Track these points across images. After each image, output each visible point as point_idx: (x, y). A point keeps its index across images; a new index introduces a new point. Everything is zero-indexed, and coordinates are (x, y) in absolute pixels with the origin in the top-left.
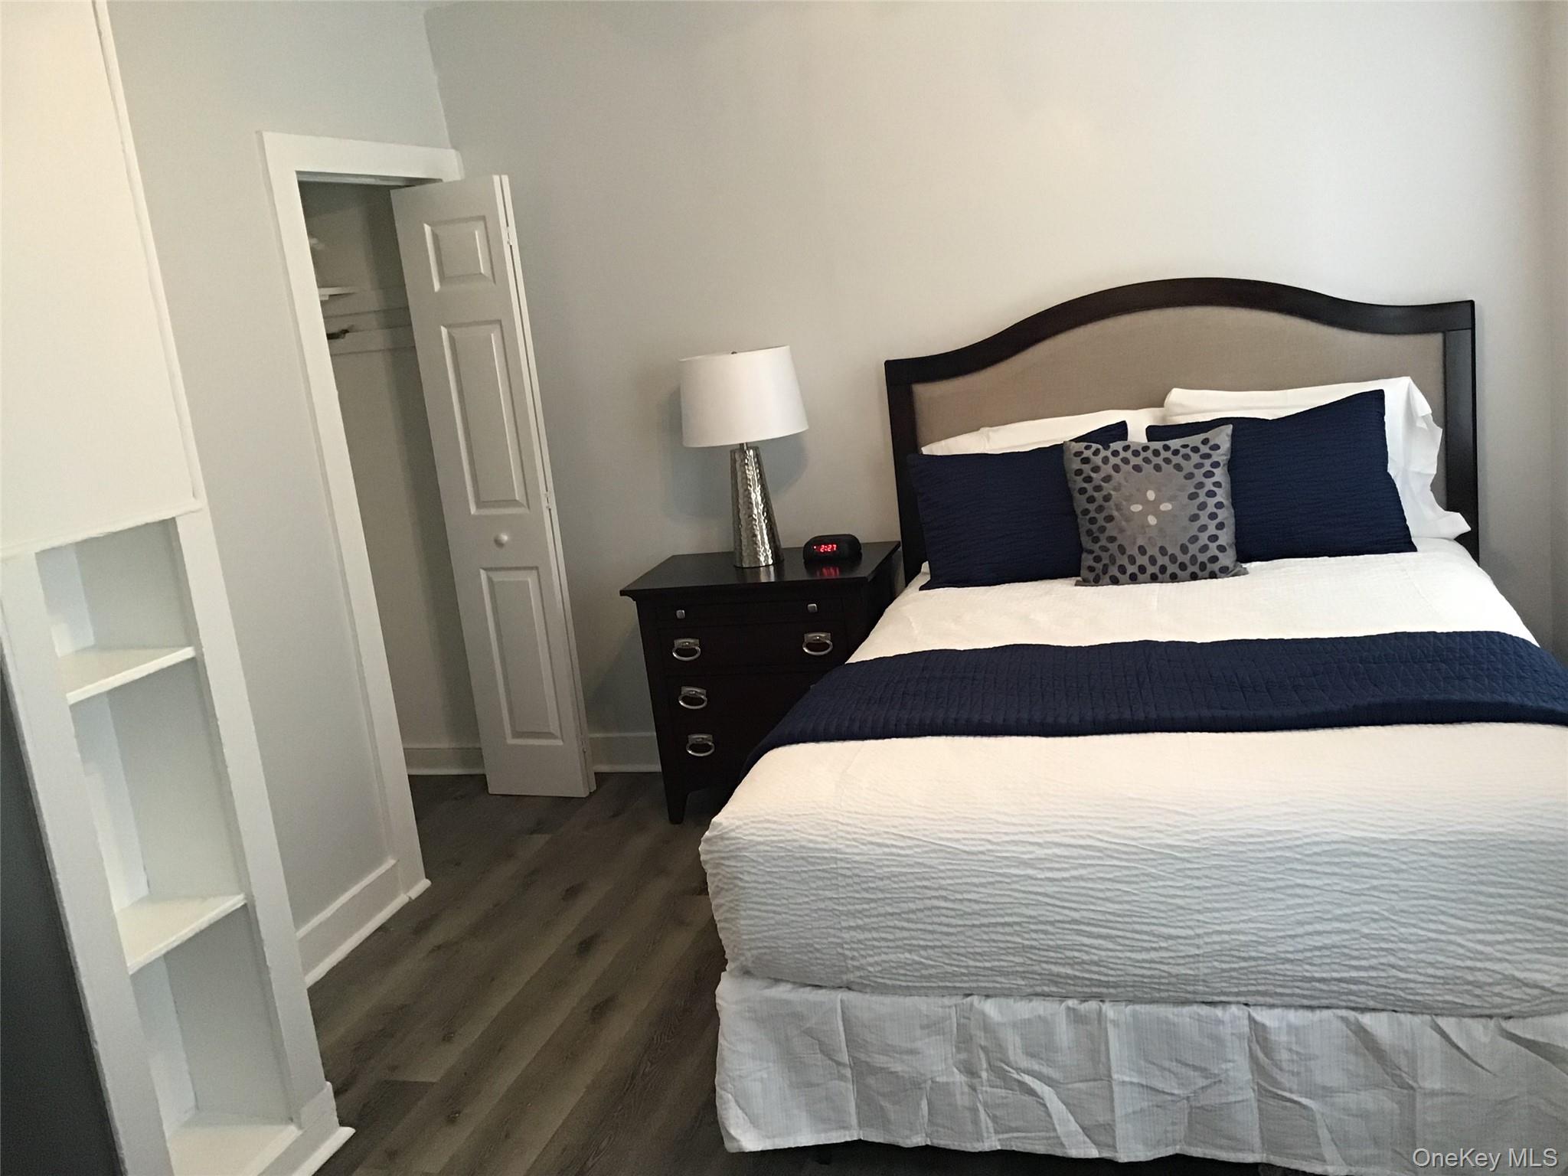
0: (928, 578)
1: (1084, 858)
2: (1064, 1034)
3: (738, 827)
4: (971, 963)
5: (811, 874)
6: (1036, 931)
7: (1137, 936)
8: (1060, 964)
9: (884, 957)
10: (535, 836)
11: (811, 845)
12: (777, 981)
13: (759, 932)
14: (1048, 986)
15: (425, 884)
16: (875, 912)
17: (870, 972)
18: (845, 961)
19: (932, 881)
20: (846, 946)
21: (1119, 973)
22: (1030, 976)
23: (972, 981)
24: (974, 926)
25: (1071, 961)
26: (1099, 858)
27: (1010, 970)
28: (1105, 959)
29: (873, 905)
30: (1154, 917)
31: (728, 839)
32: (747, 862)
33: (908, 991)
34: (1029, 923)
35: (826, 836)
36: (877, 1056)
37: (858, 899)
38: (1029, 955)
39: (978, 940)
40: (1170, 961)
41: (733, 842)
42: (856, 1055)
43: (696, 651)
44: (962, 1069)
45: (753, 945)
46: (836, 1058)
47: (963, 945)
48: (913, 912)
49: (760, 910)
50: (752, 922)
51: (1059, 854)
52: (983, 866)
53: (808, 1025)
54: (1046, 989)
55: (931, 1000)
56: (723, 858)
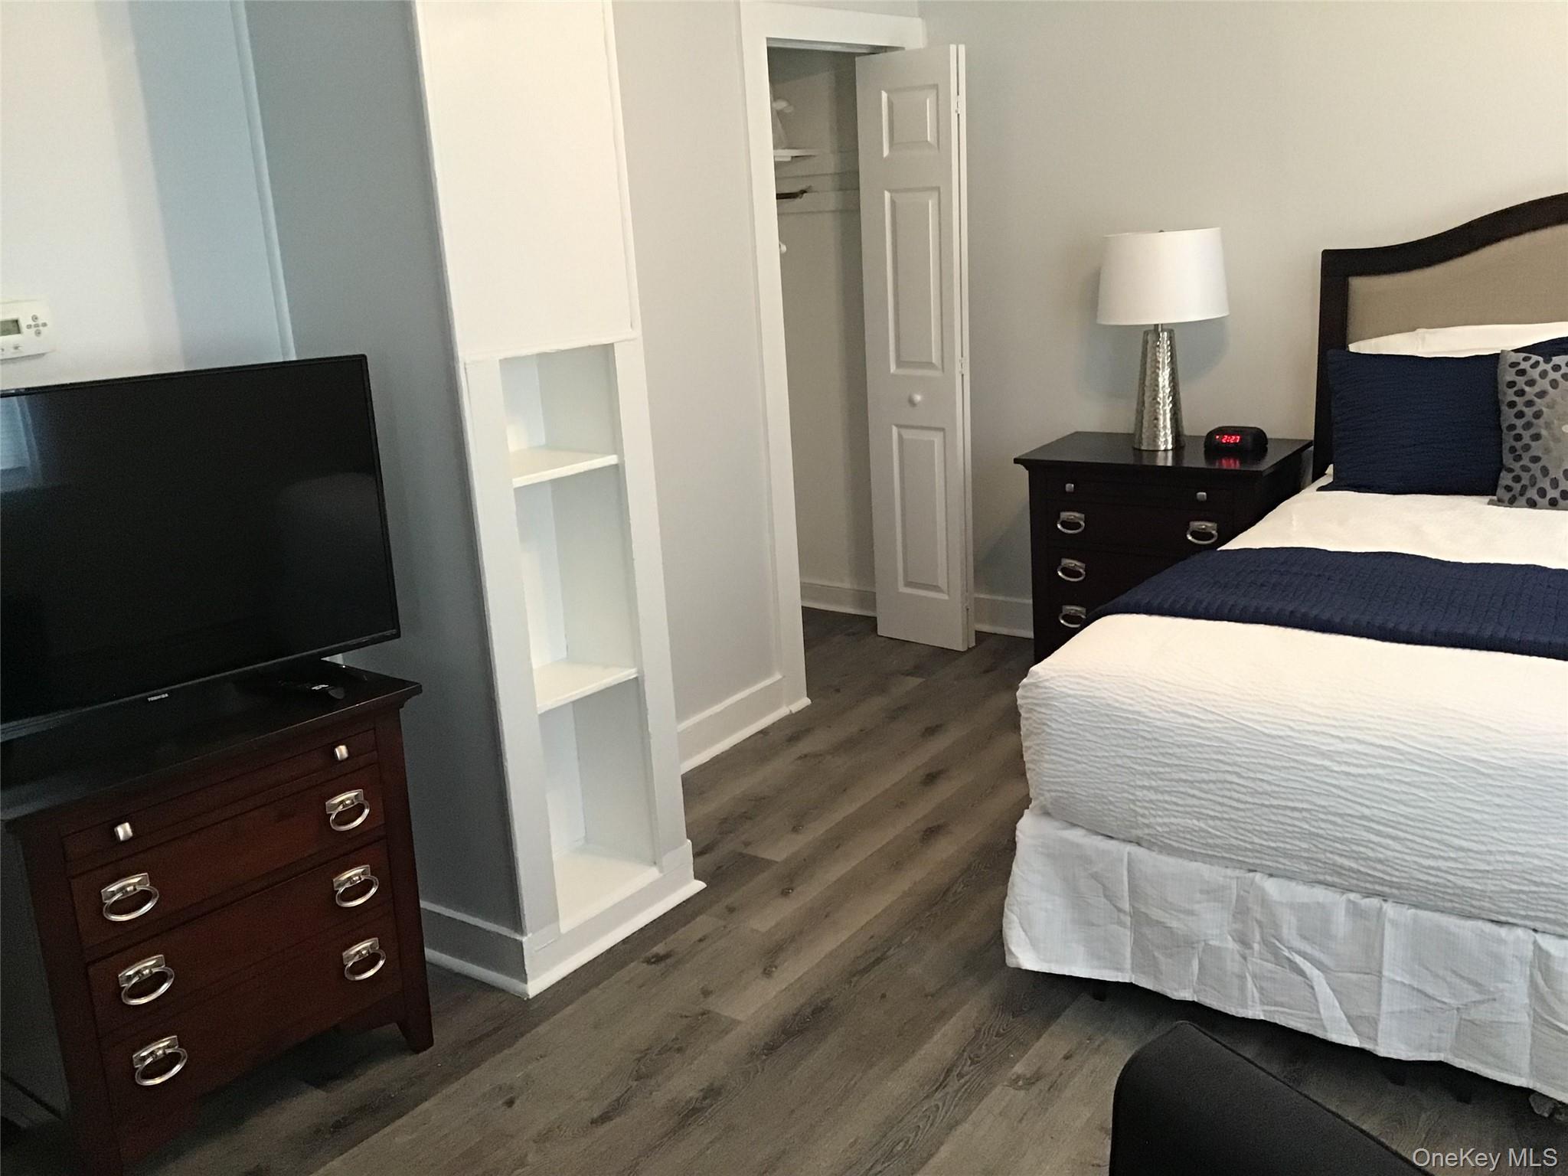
0: (1331, 480)
1: (1383, 758)
2: (1341, 922)
3: (1053, 678)
4: (1256, 840)
5: (1114, 731)
6: (1323, 820)
7: (1427, 842)
8: (1346, 856)
9: (1173, 820)
10: (909, 678)
11: (1117, 705)
12: (1074, 825)
13: (1059, 777)
14: (1331, 875)
15: (805, 701)
16: (1168, 776)
17: (1158, 831)
18: (1135, 817)
19: (1228, 756)
20: (1138, 803)
21: (1403, 874)
22: (1315, 863)
23: (1257, 857)
24: (1263, 805)
25: (1355, 855)
26: (1400, 761)
27: (1294, 853)
28: (1391, 859)
29: (1167, 769)
30: (1448, 827)
31: (1042, 688)
32: (1056, 711)
33: (1192, 856)
34: (1317, 811)
35: (1132, 699)
36: (1154, 909)
37: (1153, 761)
38: (1314, 842)
39: (1265, 819)
40: (1459, 872)
41: (1046, 691)
42: (1136, 905)
43: (1080, 526)
44: (1237, 939)
45: (1053, 787)
46: (1118, 905)
47: (1251, 821)
48: (1204, 781)
49: (1060, 756)
50: (1053, 766)
51: (1360, 750)
52: (1280, 750)
53: (1095, 870)
54: (1329, 878)
55: (1215, 868)
56: (1036, 704)
